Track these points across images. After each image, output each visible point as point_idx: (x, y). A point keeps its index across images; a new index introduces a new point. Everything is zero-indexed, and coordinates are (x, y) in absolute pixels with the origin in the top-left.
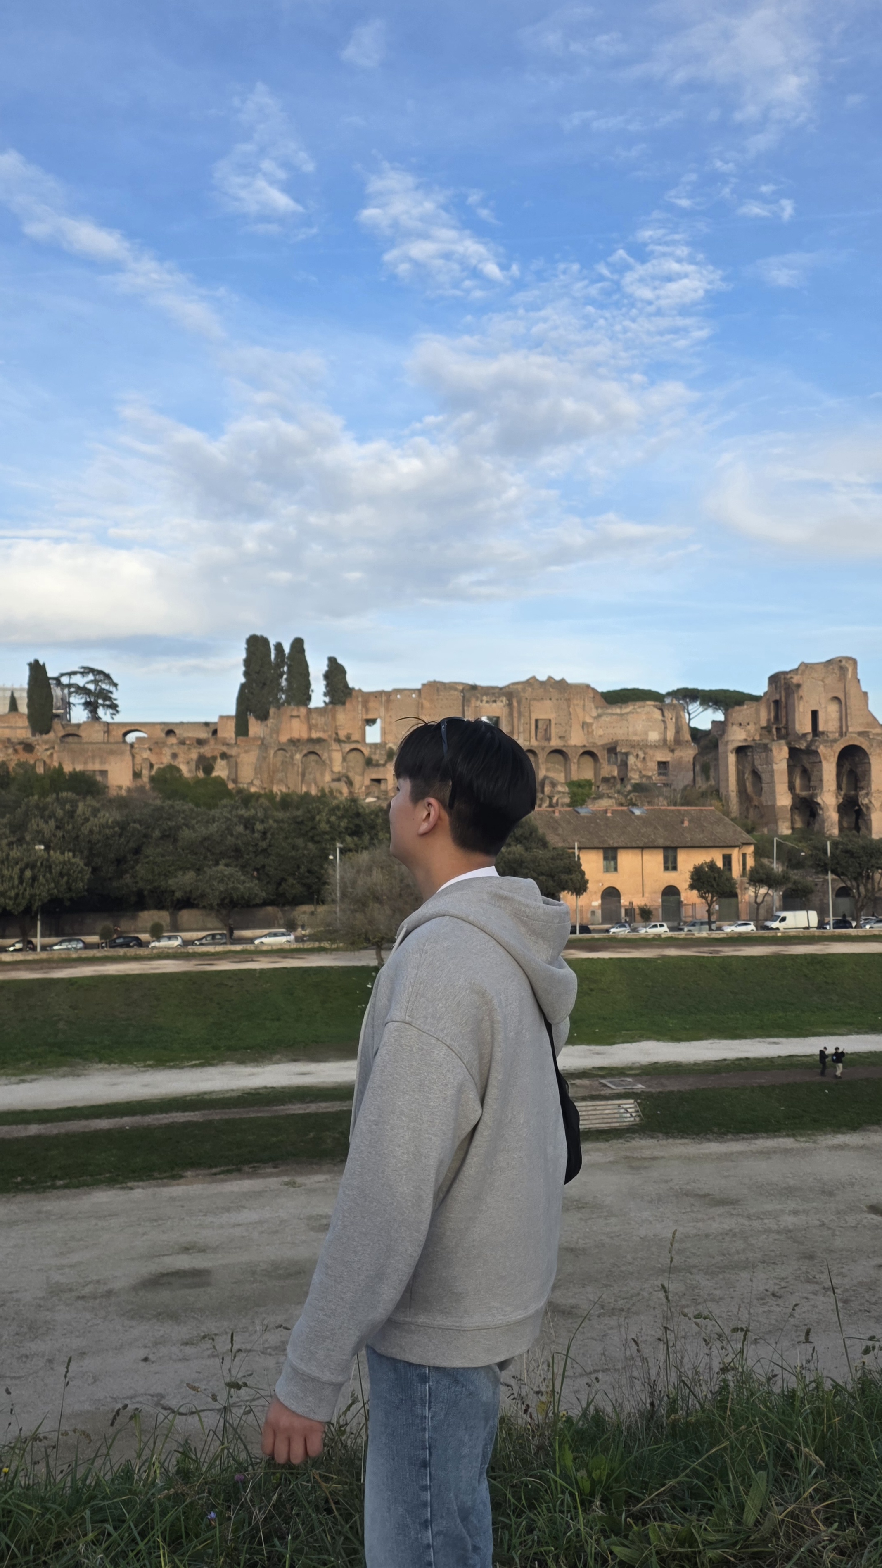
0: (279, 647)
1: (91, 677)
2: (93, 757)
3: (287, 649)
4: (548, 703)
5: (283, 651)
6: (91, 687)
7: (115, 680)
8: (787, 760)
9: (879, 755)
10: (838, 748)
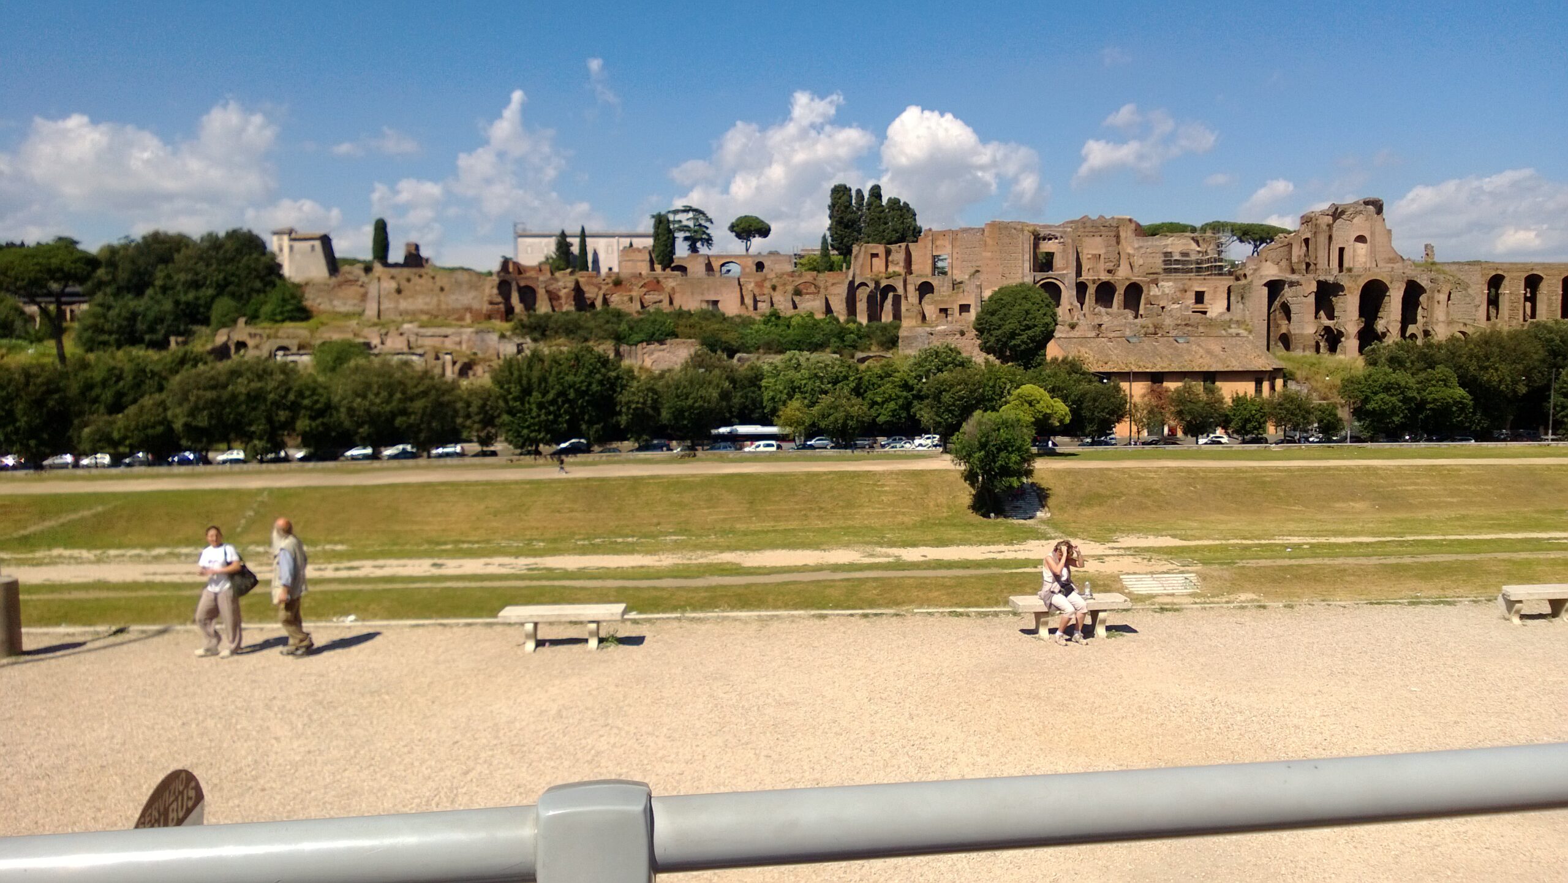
0: (859, 192)
1: (691, 215)
2: (708, 289)
3: (866, 195)
4: (1098, 239)
5: (863, 196)
6: (691, 224)
7: (710, 216)
8: (1317, 294)
9: (1399, 288)
10: (1362, 282)
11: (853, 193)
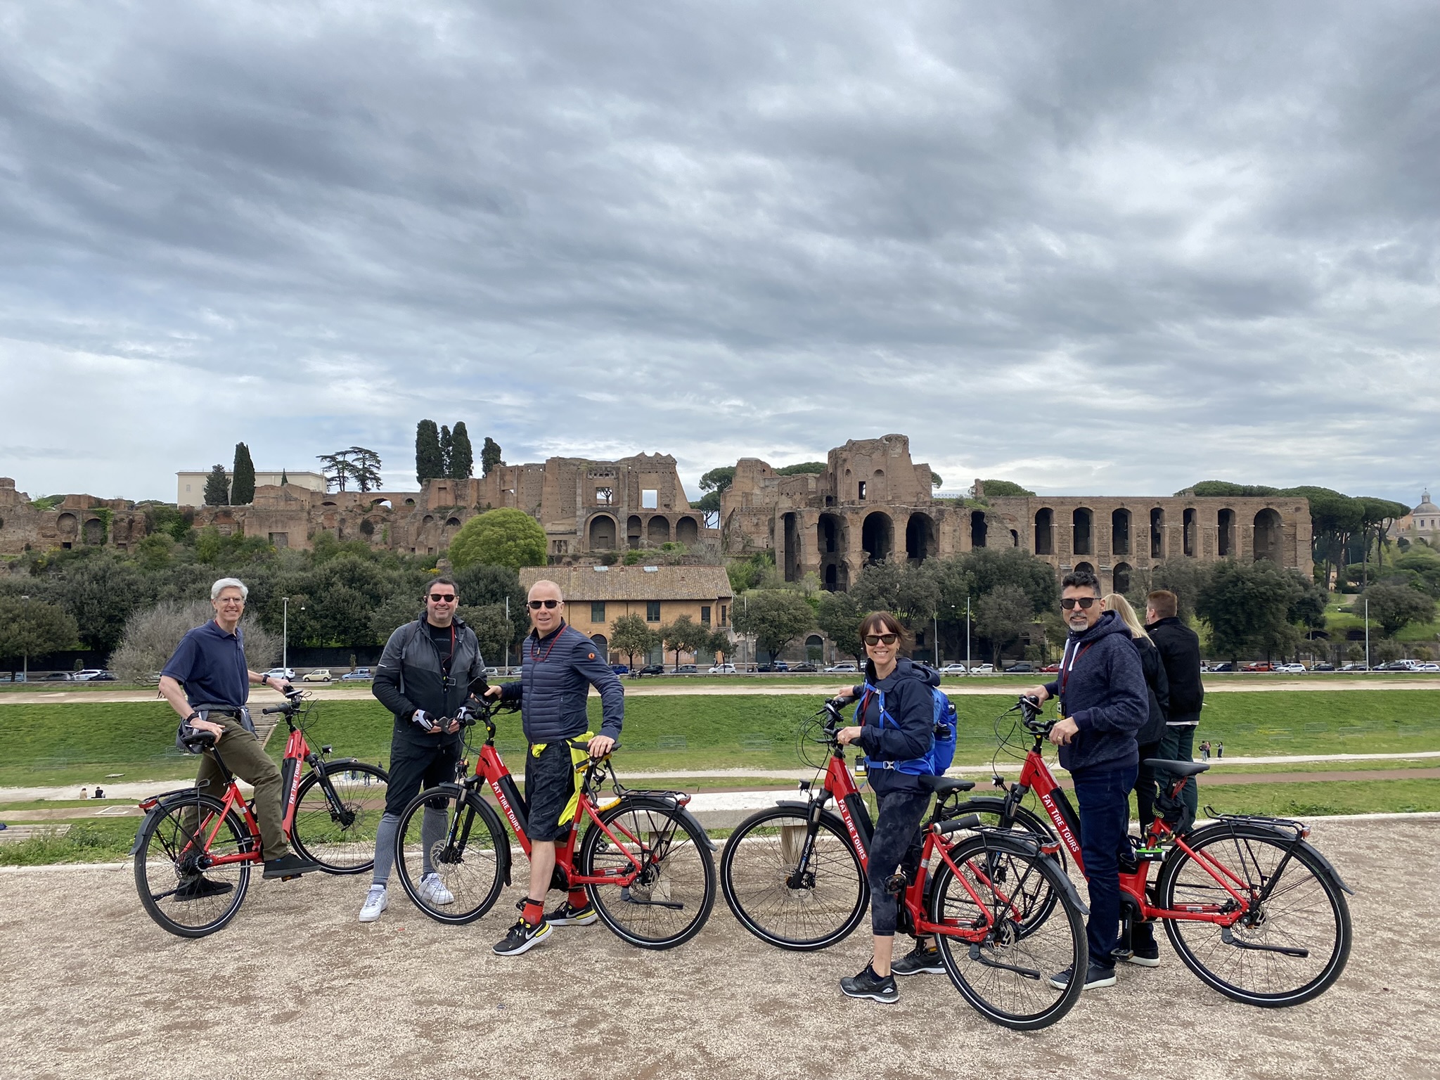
0: (445, 429)
1: (359, 456)
3: (451, 430)
5: (448, 433)
7: (378, 457)
8: (819, 525)
9: (903, 520)
10: (864, 514)
11: (439, 430)
